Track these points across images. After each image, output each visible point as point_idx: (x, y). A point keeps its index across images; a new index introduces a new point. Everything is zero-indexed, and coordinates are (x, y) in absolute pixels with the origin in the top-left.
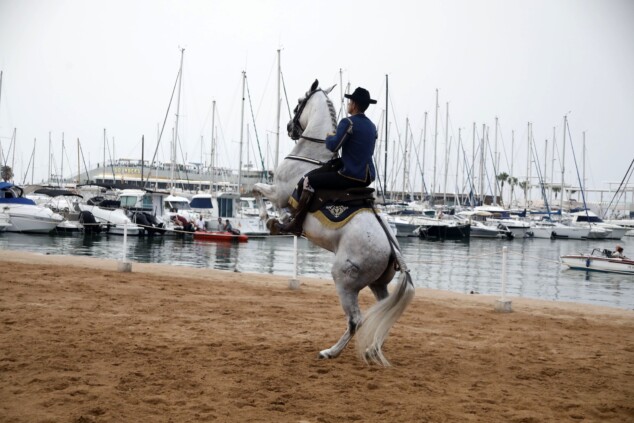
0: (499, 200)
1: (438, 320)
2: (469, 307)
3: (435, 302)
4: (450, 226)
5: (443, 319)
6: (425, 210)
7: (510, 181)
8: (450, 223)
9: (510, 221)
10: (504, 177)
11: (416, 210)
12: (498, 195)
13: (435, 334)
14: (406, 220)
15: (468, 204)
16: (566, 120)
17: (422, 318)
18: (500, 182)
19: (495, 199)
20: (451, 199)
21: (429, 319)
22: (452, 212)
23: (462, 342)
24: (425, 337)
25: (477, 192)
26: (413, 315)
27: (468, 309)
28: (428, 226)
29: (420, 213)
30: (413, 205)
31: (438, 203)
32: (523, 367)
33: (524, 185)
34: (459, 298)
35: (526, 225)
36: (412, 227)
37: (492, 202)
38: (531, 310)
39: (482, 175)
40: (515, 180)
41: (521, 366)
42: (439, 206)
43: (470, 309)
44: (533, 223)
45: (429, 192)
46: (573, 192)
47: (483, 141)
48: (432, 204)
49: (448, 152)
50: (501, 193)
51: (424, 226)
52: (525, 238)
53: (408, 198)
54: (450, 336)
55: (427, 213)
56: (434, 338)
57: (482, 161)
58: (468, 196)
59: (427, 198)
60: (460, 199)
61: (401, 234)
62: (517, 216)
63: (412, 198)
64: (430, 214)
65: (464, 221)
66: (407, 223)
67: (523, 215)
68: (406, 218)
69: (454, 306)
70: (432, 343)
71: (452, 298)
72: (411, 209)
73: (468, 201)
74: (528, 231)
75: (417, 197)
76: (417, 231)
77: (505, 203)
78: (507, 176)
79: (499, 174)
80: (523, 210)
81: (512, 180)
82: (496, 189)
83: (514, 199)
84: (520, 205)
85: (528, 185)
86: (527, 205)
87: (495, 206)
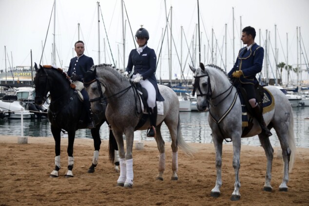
0: (280, 81)
2: (260, 155)
7: (286, 68)
9: (287, 95)
10: (282, 65)
12: (279, 78)
18: (280, 69)
19: (276, 81)
23: (254, 180)
25: (264, 77)
27: (259, 157)
32: (298, 195)
33: (296, 70)
34: (253, 150)
35: (299, 97)
37: (275, 83)
38: (303, 156)
40: (290, 67)
41: (295, 194)
43: (261, 157)
44: (303, 96)
47: (266, 41)
50: (281, 77)
52: (298, 107)
54: (247, 176)
62: (292, 92)
67: (296, 91)
69: (250, 155)
71: (248, 149)
74: (300, 102)
77: (283, 84)
78: (285, 64)
79: (278, 64)
80: (296, 87)
81: (288, 67)
82: (277, 74)
83: (290, 80)
84: (294, 84)
85: (299, 70)
86: (299, 84)
87: (277, 85)
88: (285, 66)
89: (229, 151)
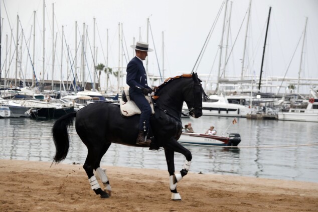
0: (98, 85)
1: (45, 188)
3: (42, 173)
4: (58, 108)
5: (49, 187)
6: (36, 95)
7: (106, 71)
8: (58, 105)
10: (101, 67)
11: (27, 94)
12: (97, 82)
13: (42, 200)
14: (18, 103)
15: (72, 90)
16: (148, 22)
17: (32, 186)
18: (98, 72)
19: (94, 86)
20: (57, 85)
21: (37, 187)
22: (58, 97)
23: (65, 205)
24: (33, 203)
25: (80, 80)
26: (24, 185)
28: (38, 108)
29: (32, 97)
30: (24, 91)
31: (47, 89)
33: (116, 74)
36: (24, 109)
37: (92, 88)
38: (122, 177)
39: (84, 66)
40: (110, 70)
42: (48, 91)
45: (39, 79)
46: (155, 80)
47: (83, 36)
48: (42, 90)
49: (54, 45)
50: (99, 81)
51: (34, 108)
53: (20, 84)
54: (55, 201)
55: (37, 97)
56: (41, 203)
57: (84, 54)
58: (72, 83)
59: (37, 84)
60: (65, 85)
61: (14, 115)
62: (111, 100)
63: (24, 84)
64: (40, 98)
65: (69, 104)
66: (19, 105)
67: (116, 98)
68: (18, 101)
69: (59, 175)
70: (39, 208)
72: (23, 94)
73: (72, 87)
75: (29, 83)
76: (28, 112)
77: (102, 89)
78: (104, 66)
79: (97, 65)
80: (116, 94)
81: (108, 70)
82: (95, 77)
83: (109, 85)
84: (114, 90)
85: (119, 74)
86: (120, 90)
87: (94, 91)
88: (104, 69)
89: (34, 169)
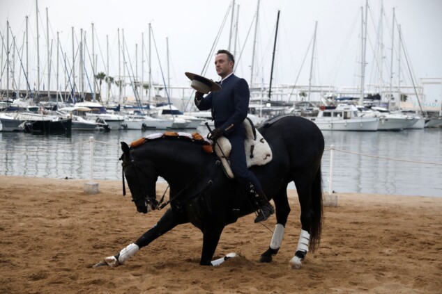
0: (98, 97)
4: (54, 120)
6: (30, 107)
7: (107, 80)
8: (54, 118)
9: (106, 115)
10: (101, 76)
11: (21, 106)
12: (97, 92)
13: (27, 216)
14: (11, 116)
15: (70, 101)
18: (98, 81)
19: (94, 96)
22: (55, 108)
25: (78, 90)
28: (32, 121)
29: (25, 109)
30: (18, 102)
31: (42, 100)
33: (120, 83)
35: (121, 118)
37: (92, 98)
38: (116, 190)
39: (82, 74)
40: (112, 79)
42: (44, 103)
43: (63, 192)
44: (126, 116)
45: (33, 90)
46: (160, 89)
48: (37, 101)
50: (100, 91)
51: (29, 121)
52: (120, 129)
53: (14, 95)
54: (41, 217)
55: (30, 109)
58: (70, 93)
59: (31, 96)
60: (63, 96)
61: (7, 129)
62: (112, 111)
63: (17, 96)
64: (34, 110)
65: (66, 116)
66: (12, 119)
67: (116, 109)
69: (48, 191)
72: (16, 106)
73: (70, 97)
74: (123, 123)
76: (22, 125)
77: (103, 100)
78: (105, 75)
79: (97, 74)
80: (117, 105)
81: (109, 79)
82: (95, 87)
83: (111, 96)
84: (116, 101)
85: (122, 83)
86: (122, 100)
87: (94, 102)
88: (105, 77)
89: (22, 185)
